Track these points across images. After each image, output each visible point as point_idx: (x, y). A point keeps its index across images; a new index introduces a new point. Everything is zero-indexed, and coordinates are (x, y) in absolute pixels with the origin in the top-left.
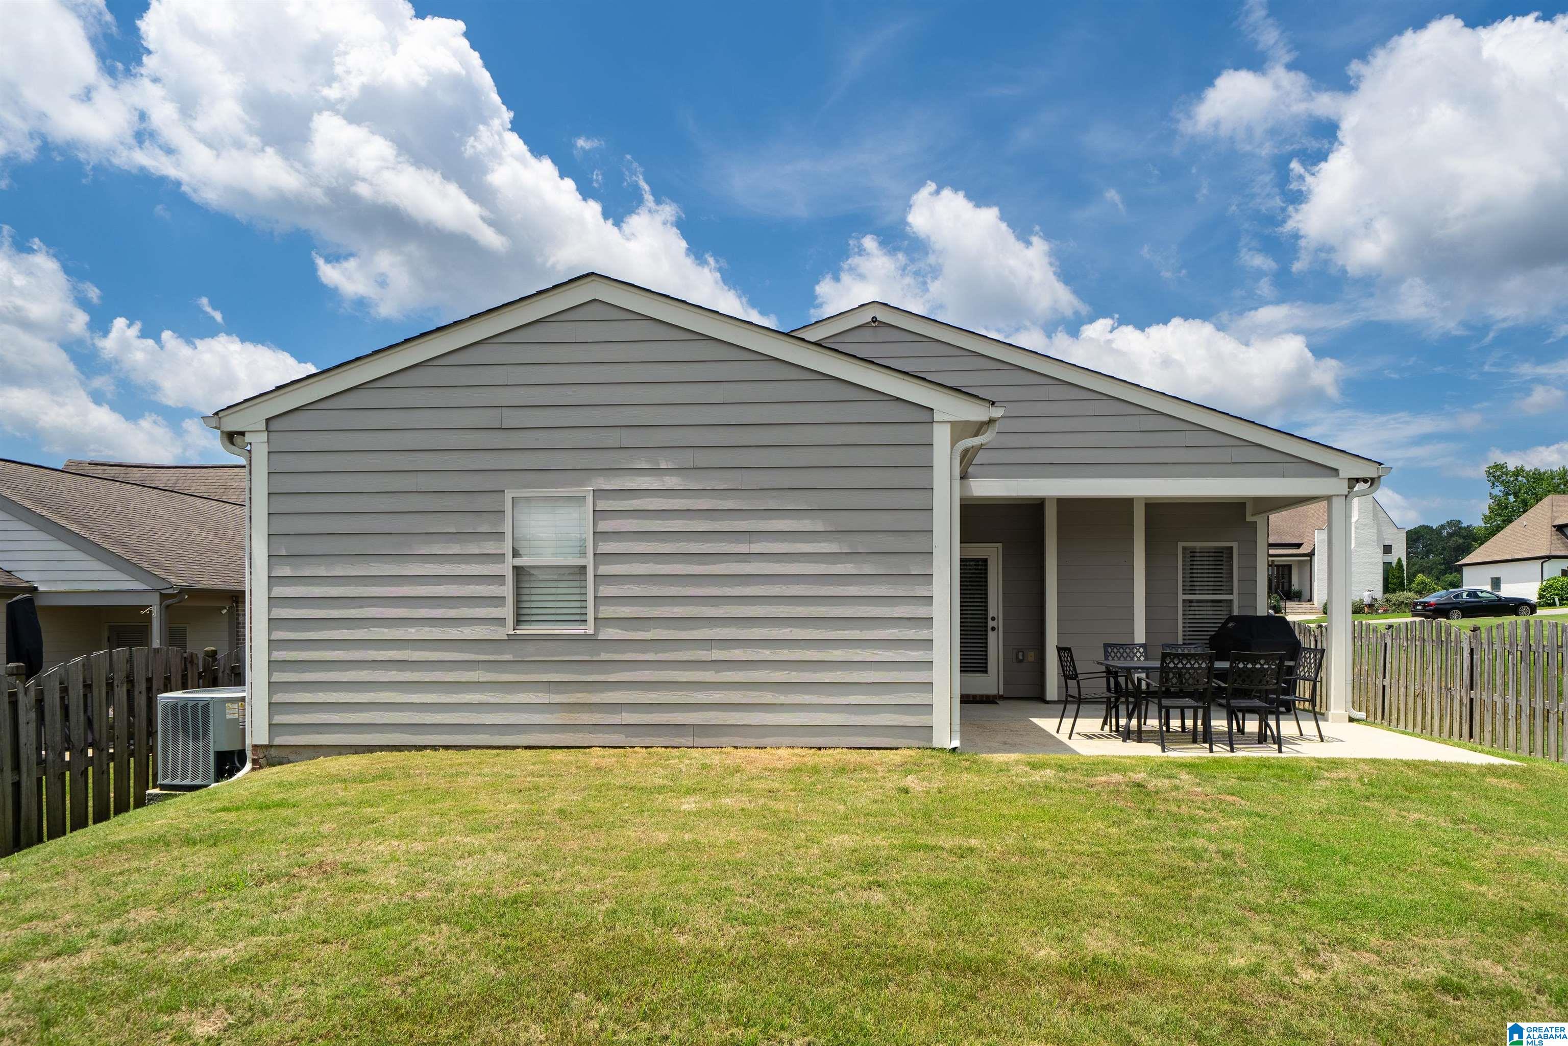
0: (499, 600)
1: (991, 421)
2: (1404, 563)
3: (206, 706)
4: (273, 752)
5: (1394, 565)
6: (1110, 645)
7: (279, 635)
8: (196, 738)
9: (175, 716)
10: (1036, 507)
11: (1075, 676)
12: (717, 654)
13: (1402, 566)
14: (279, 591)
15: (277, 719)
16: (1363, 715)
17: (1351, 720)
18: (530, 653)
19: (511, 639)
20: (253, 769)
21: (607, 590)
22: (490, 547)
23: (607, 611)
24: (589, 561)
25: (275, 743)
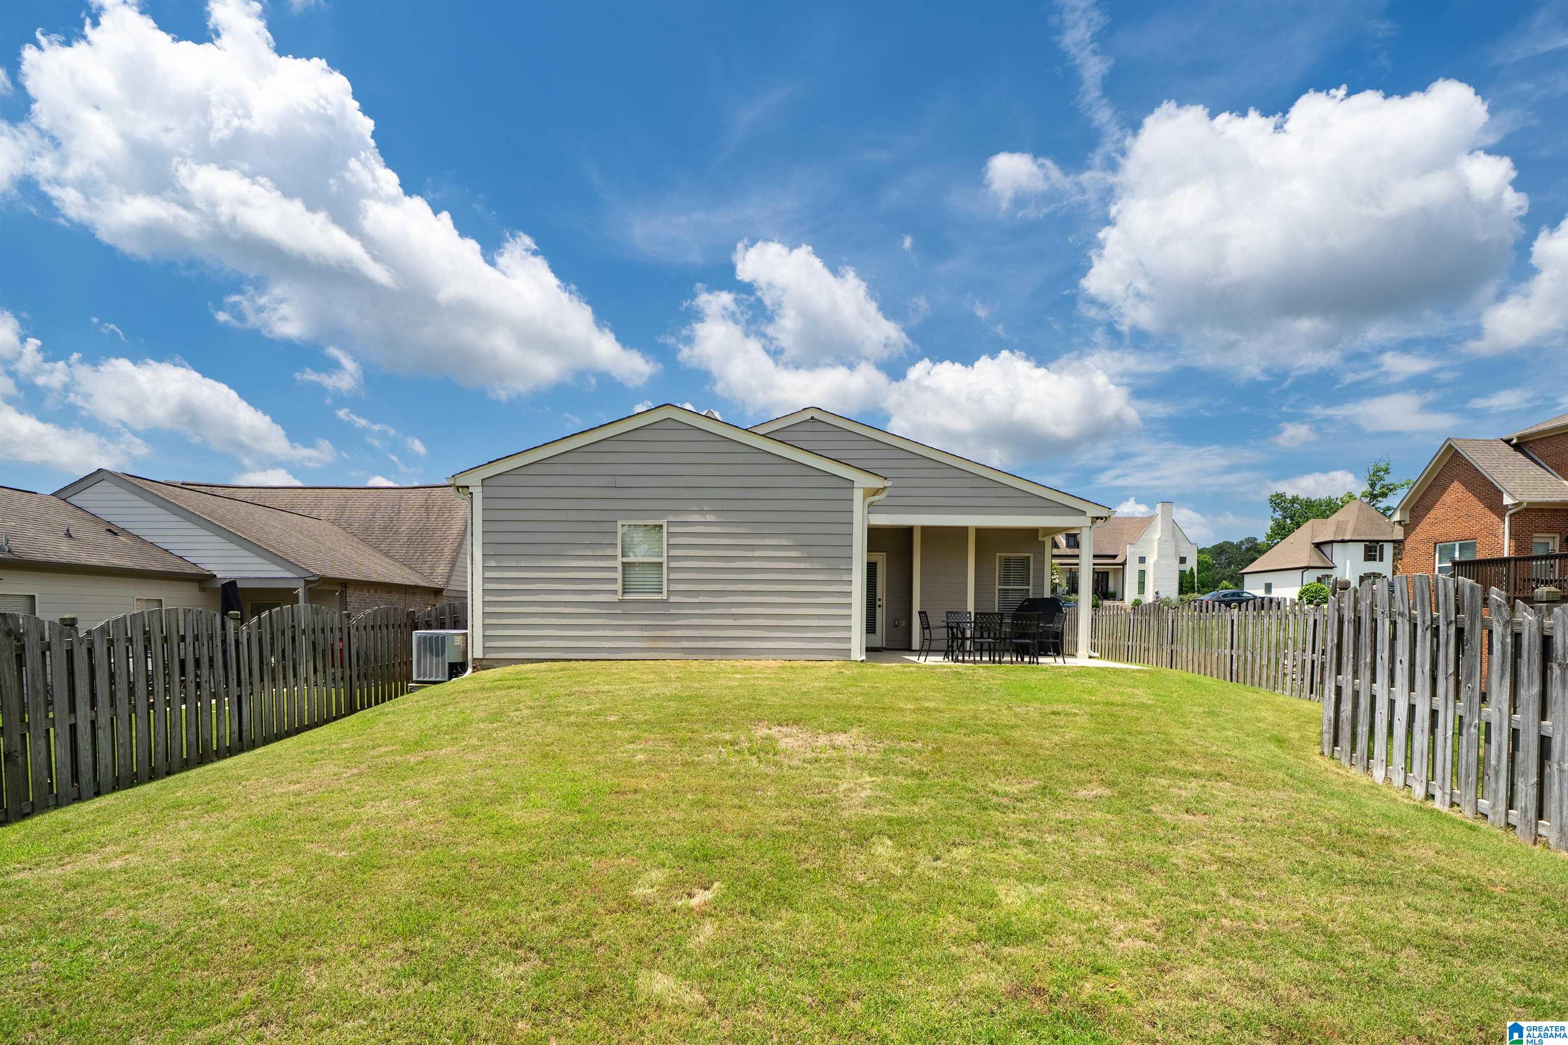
0: (615, 580)
1: (885, 487)
2: (1195, 571)
3: (443, 638)
4: (484, 662)
5: (1187, 573)
6: (950, 612)
7: (488, 598)
8: (437, 656)
9: (425, 643)
10: (908, 531)
11: (928, 628)
12: (734, 611)
13: (1193, 574)
14: (488, 575)
15: (488, 644)
16: (1097, 654)
17: (1090, 657)
18: (630, 609)
19: (620, 601)
20: (473, 672)
21: (673, 576)
22: (609, 552)
23: (673, 587)
24: (664, 560)
25: (487, 657)
